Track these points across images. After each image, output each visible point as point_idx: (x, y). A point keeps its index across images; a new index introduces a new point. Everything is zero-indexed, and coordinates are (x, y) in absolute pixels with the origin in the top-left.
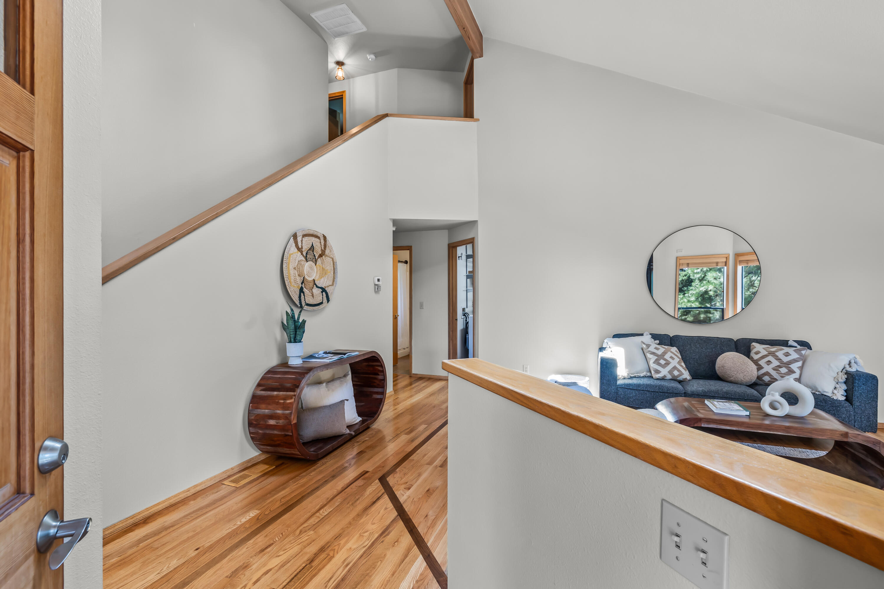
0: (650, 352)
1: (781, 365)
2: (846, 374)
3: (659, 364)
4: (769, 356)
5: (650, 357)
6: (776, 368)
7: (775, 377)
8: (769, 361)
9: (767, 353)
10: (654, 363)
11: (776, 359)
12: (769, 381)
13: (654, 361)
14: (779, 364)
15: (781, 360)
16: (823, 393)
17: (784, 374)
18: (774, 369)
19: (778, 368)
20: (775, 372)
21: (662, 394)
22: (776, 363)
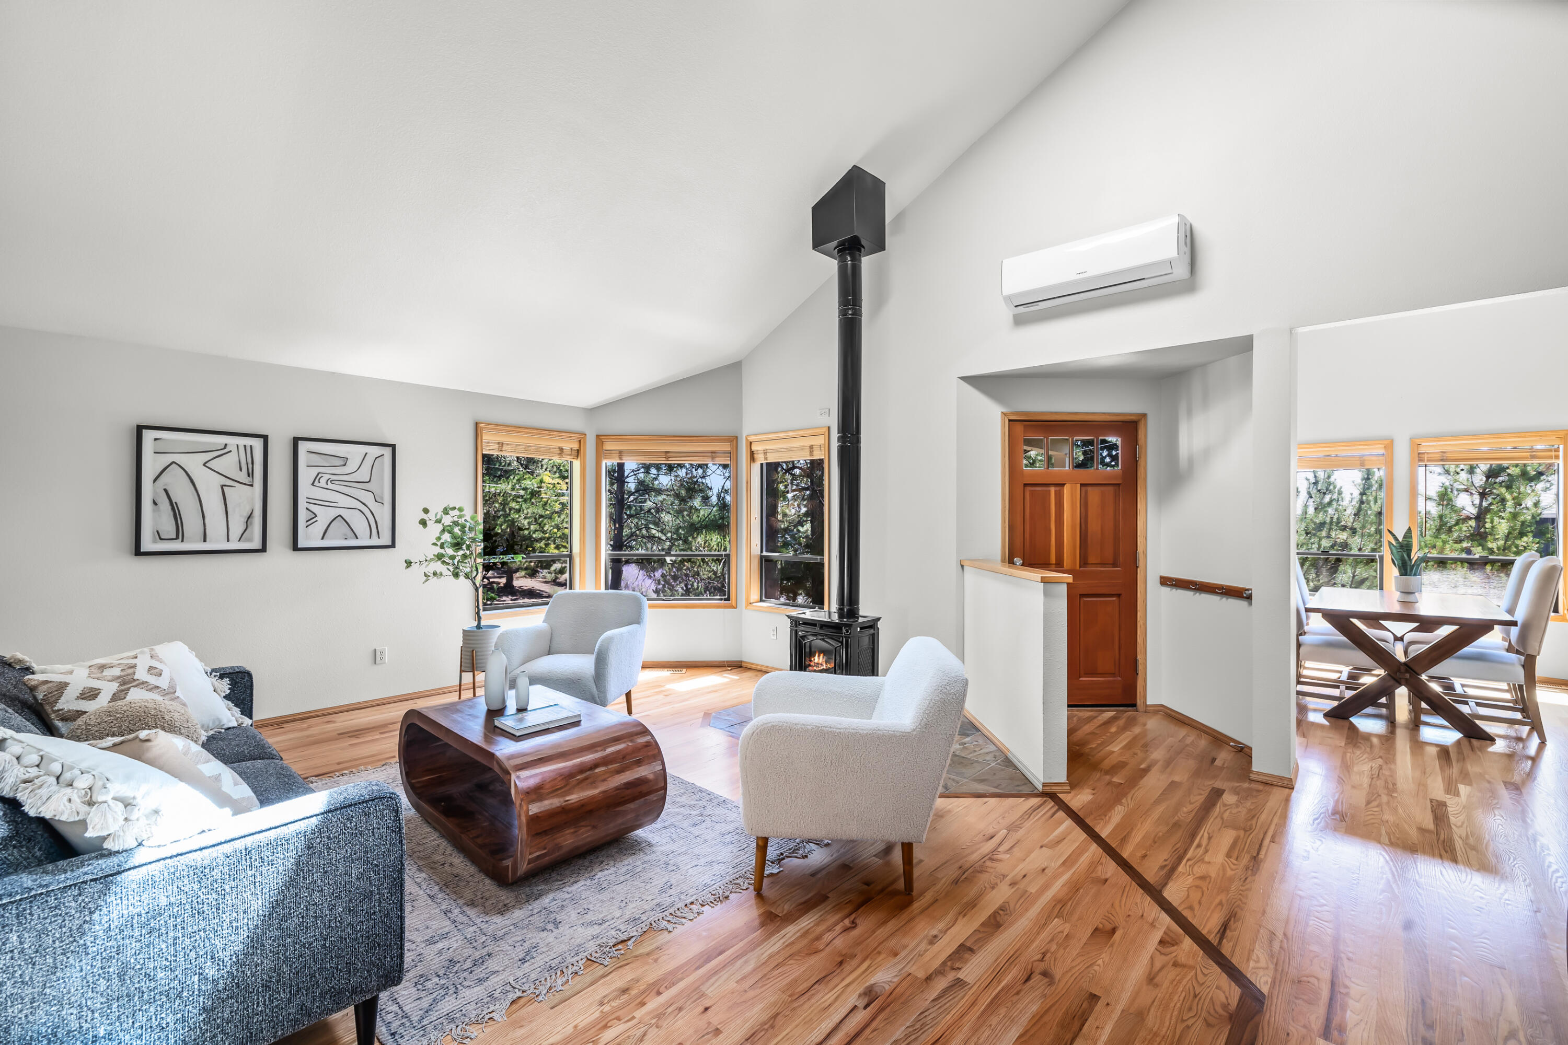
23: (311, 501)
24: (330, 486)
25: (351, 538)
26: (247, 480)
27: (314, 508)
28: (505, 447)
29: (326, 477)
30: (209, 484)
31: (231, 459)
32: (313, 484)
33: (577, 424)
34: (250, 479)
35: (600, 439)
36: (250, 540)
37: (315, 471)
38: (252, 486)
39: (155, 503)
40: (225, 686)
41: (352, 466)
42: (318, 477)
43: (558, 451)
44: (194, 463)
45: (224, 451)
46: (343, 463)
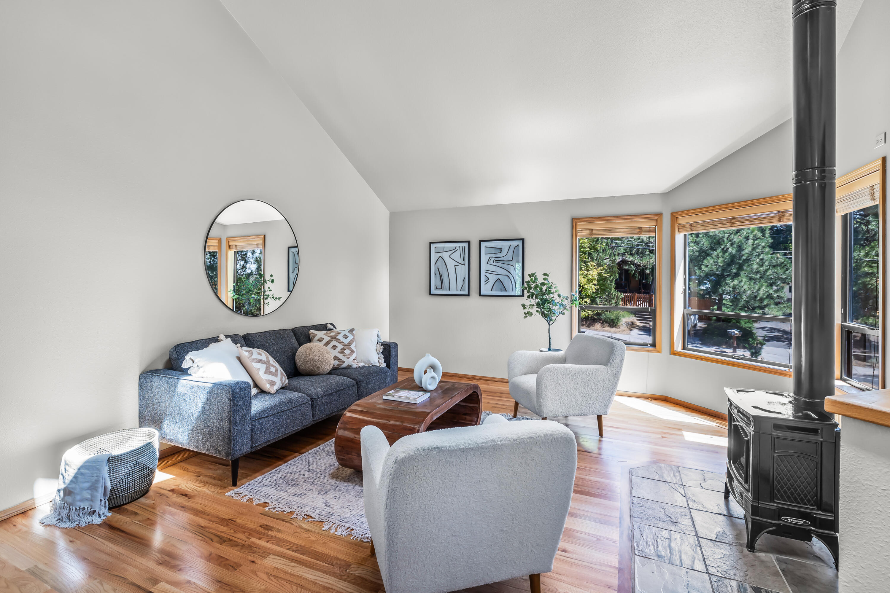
0: (255, 361)
1: (345, 347)
2: (382, 345)
3: (271, 373)
4: (332, 341)
5: (258, 367)
6: (341, 351)
7: (343, 360)
8: (334, 346)
9: (329, 338)
10: (265, 373)
11: (340, 343)
12: (338, 365)
13: (264, 370)
14: (342, 347)
15: (343, 342)
16: (373, 365)
17: (349, 355)
18: (340, 352)
19: (343, 351)
20: (341, 355)
21: (295, 409)
22: (340, 347)
23: (487, 271)
24: (495, 264)
25: (504, 291)
26: (463, 263)
27: (488, 275)
28: (594, 232)
29: (493, 259)
30: (451, 264)
31: (457, 254)
32: (487, 263)
33: (653, 207)
34: (464, 262)
35: (674, 217)
36: (464, 290)
37: (489, 256)
38: (464, 265)
39: (435, 274)
40: (381, 349)
41: (504, 252)
42: (489, 260)
43: (638, 230)
44: (446, 256)
45: (455, 250)
46: (500, 251)
